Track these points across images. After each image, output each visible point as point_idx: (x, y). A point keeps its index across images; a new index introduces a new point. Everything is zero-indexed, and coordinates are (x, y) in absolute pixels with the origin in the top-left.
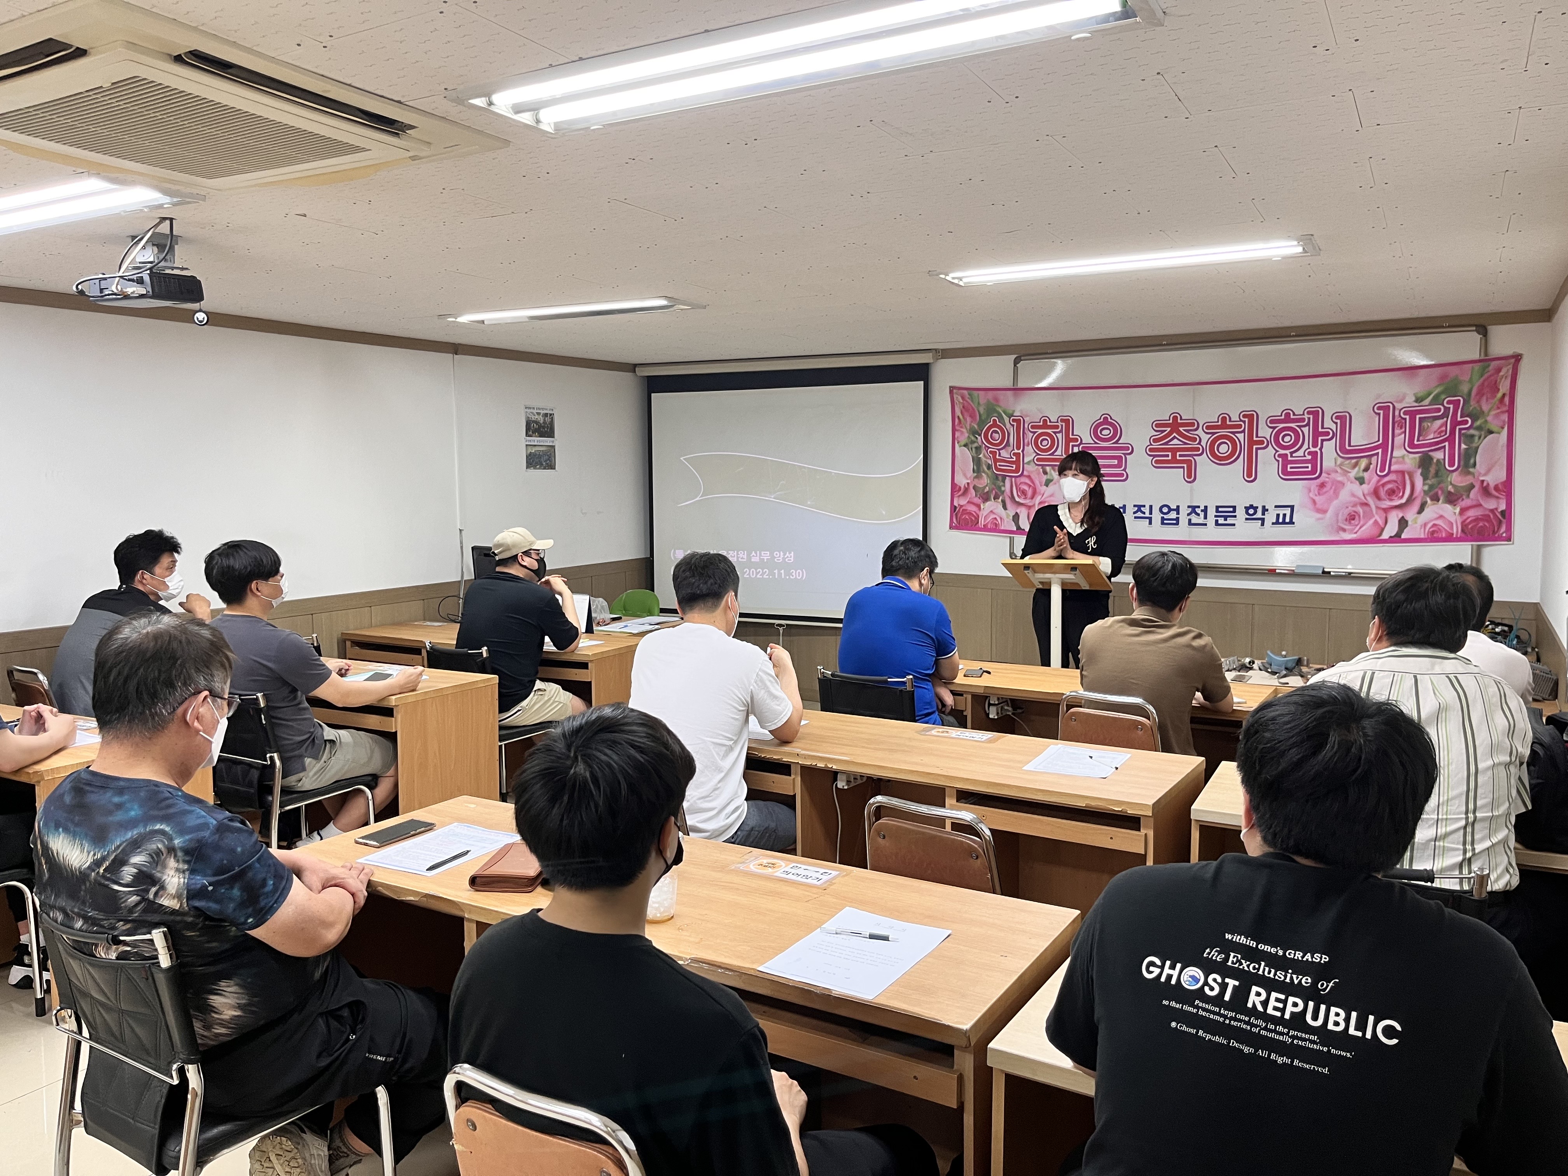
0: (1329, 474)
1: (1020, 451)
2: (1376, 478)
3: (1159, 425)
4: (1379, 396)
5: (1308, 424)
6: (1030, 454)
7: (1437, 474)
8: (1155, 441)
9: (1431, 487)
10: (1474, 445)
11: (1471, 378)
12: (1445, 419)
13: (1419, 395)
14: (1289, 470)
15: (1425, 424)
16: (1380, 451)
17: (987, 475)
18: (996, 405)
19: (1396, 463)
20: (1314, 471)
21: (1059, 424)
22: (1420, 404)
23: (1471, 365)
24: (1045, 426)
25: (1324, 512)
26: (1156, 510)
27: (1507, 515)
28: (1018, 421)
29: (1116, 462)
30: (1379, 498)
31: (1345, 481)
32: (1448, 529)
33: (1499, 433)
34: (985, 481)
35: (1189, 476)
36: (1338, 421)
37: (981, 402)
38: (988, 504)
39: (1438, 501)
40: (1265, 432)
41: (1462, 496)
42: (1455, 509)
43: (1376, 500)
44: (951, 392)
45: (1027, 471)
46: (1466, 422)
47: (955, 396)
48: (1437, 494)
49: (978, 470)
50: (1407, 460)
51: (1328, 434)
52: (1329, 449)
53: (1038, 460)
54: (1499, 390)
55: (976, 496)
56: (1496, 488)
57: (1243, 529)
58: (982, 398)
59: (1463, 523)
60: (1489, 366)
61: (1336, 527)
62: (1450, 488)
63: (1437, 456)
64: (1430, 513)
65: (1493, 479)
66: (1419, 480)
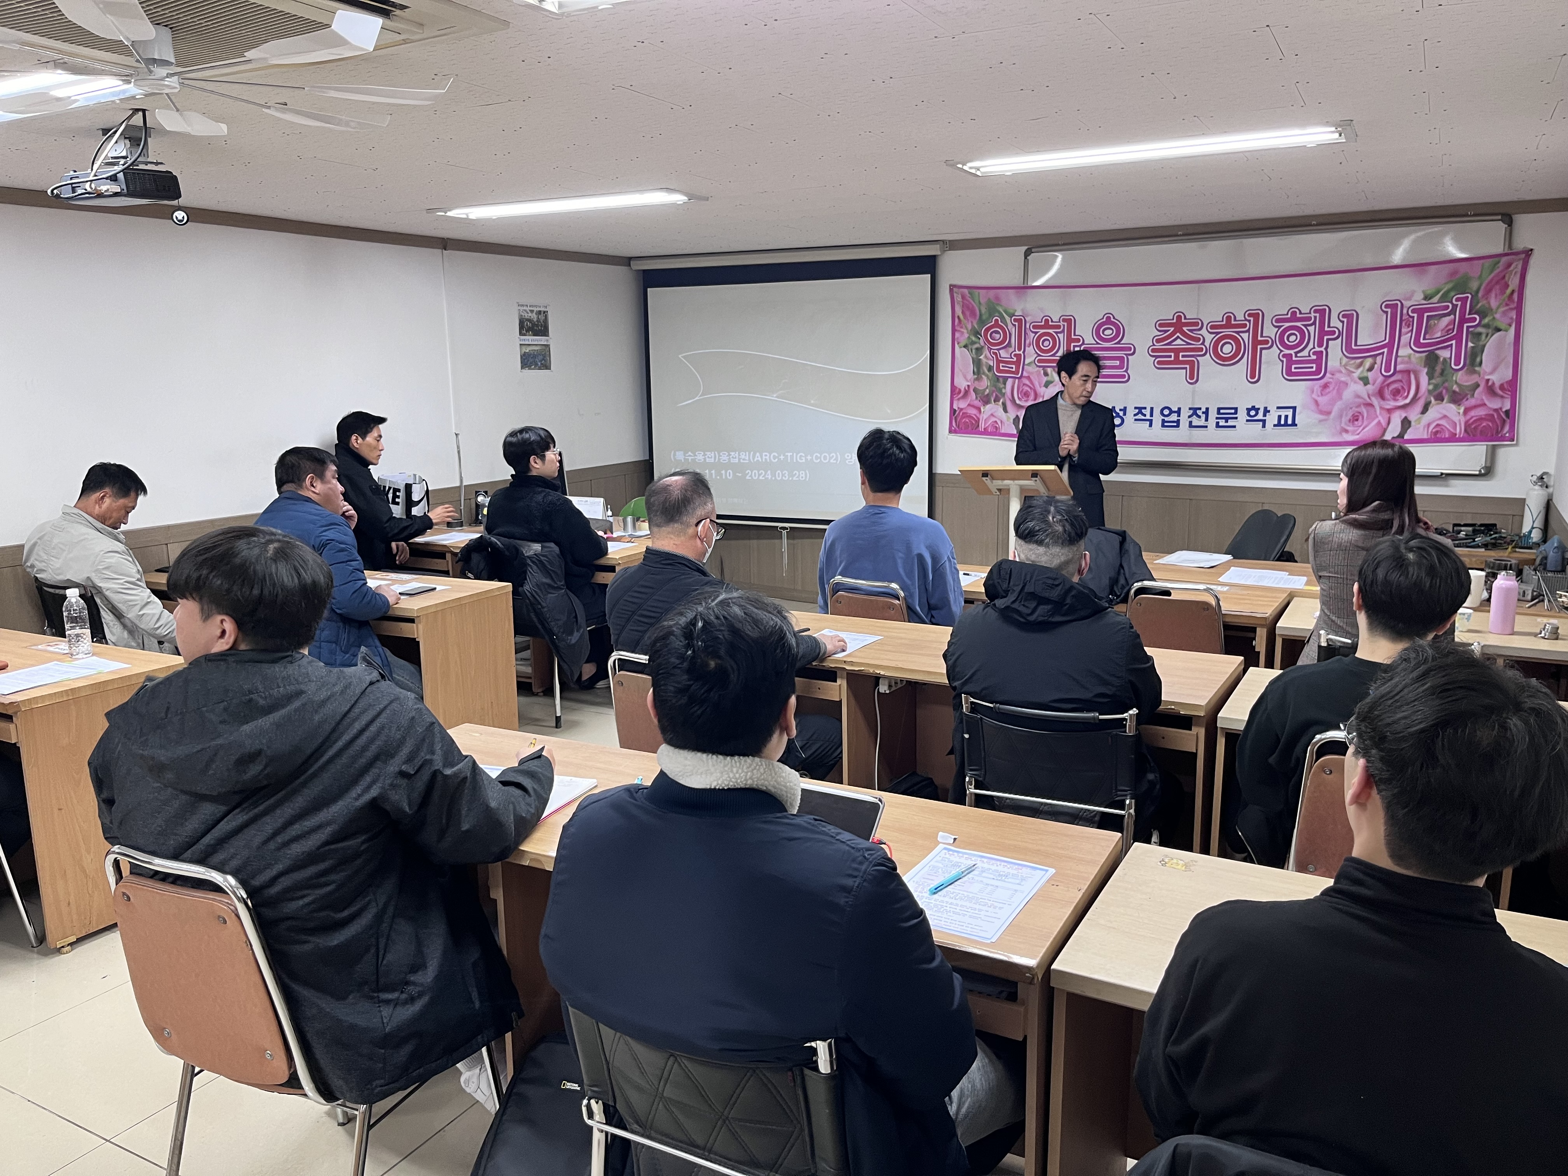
0: (1333, 375)
1: (1021, 352)
2: (1381, 378)
3: (1162, 325)
4: (1387, 294)
5: (1314, 323)
6: (1031, 355)
7: (1442, 374)
8: (1158, 341)
9: (1436, 386)
10: (1481, 343)
11: (1481, 276)
12: (1452, 316)
13: (1429, 292)
14: (1293, 370)
15: (1432, 322)
16: (1386, 350)
17: (988, 378)
18: (998, 304)
19: (1402, 363)
20: (1318, 371)
21: (1062, 323)
22: (1429, 302)
23: (1481, 261)
24: (1047, 325)
25: (1329, 413)
26: (1157, 412)
27: (1511, 415)
28: (1020, 321)
29: (1118, 363)
30: (1383, 398)
31: (1349, 382)
32: (1452, 430)
33: (1506, 331)
34: (985, 383)
35: (1192, 377)
36: (1345, 320)
37: (982, 301)
38: (988, 406)
39: (1442, 400)
40: (1270, 331)
41: (1467, 395)
42: (1459, 409)
43: (1380, 400)
44: (951, 291)
45: (1028, 372)
46: (1474, 320)
47: (955, 295)
48: (1441, 393)
49: (978, 373)
50: (1413, 359)
51: (1334, 332)
52: (1335, 348)
53: (1039, 361)
54: (1508, 286)
55: (976, 398)
56: (1502, 387)
57: (1244, 430)
58: (984, 297)
59: (1466, 423)
60: (1499, 262)
61: (1338, 428)
62: (1455, 388)
63: (1444, 354)
64: (1434, 413)
65: (1498, 377)
66: (1424, 379)
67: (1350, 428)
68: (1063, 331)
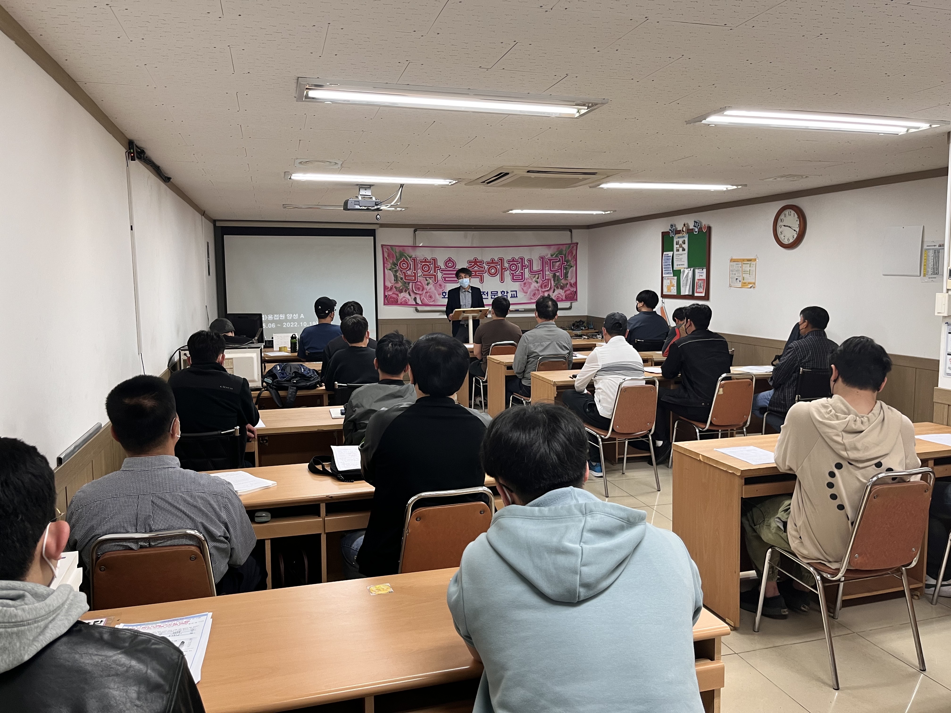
0: (527, 280)
1: (416, 272)
2: (541, 281)
3: (470, 262)
4: (540, 254)
5: (520, 263)
6: (420, 273)
7: (557, 280)
9: (556, 284)
10: (567, 271)
11: (566, 250)
12: (559, 262)
13: (553, 254)
14: (514, 278)
15: (554, 264)
16: (542, 272)
17: (401, 282)
18: (404, 253)
19: (546, 276)
20: (522, 279)
21: (431, 261)
22: (553, 257)
23: (565, 245)
24: (425, 261)
25: (527, 293)
27: (575, 293)
28: (414, 260)
30: (542, 288)
31: (532, 282)
32: (561, 297)
33: (573, 267)
34: (400, 285)
35: (481, 281)
36: (529, 262)
38: (402, 294)
39: (558, 288)
40: (506, 265)
41: (565, 287)
42: (563, 291)
44: (382, 247)
45: (420, 280)
46: (565, 263)
47: (384, 248)
48: (558, 286)
49: (396, 280)
50: (549, 275)
51: (526, 266)
52: (527, 271)
53: (423, 275)
54: (573, 253)
55: (396, 290)
56: (573, 284)
58: (398, 250)
59: (566, 295)
60: (570, 246)
61: (530, 298)
62: (562, 284)
63: (557, 274)
64: (556, 293)
65: (573, 281)
66: (553, 282)
67: (533, 298)
68: (432, 264)
